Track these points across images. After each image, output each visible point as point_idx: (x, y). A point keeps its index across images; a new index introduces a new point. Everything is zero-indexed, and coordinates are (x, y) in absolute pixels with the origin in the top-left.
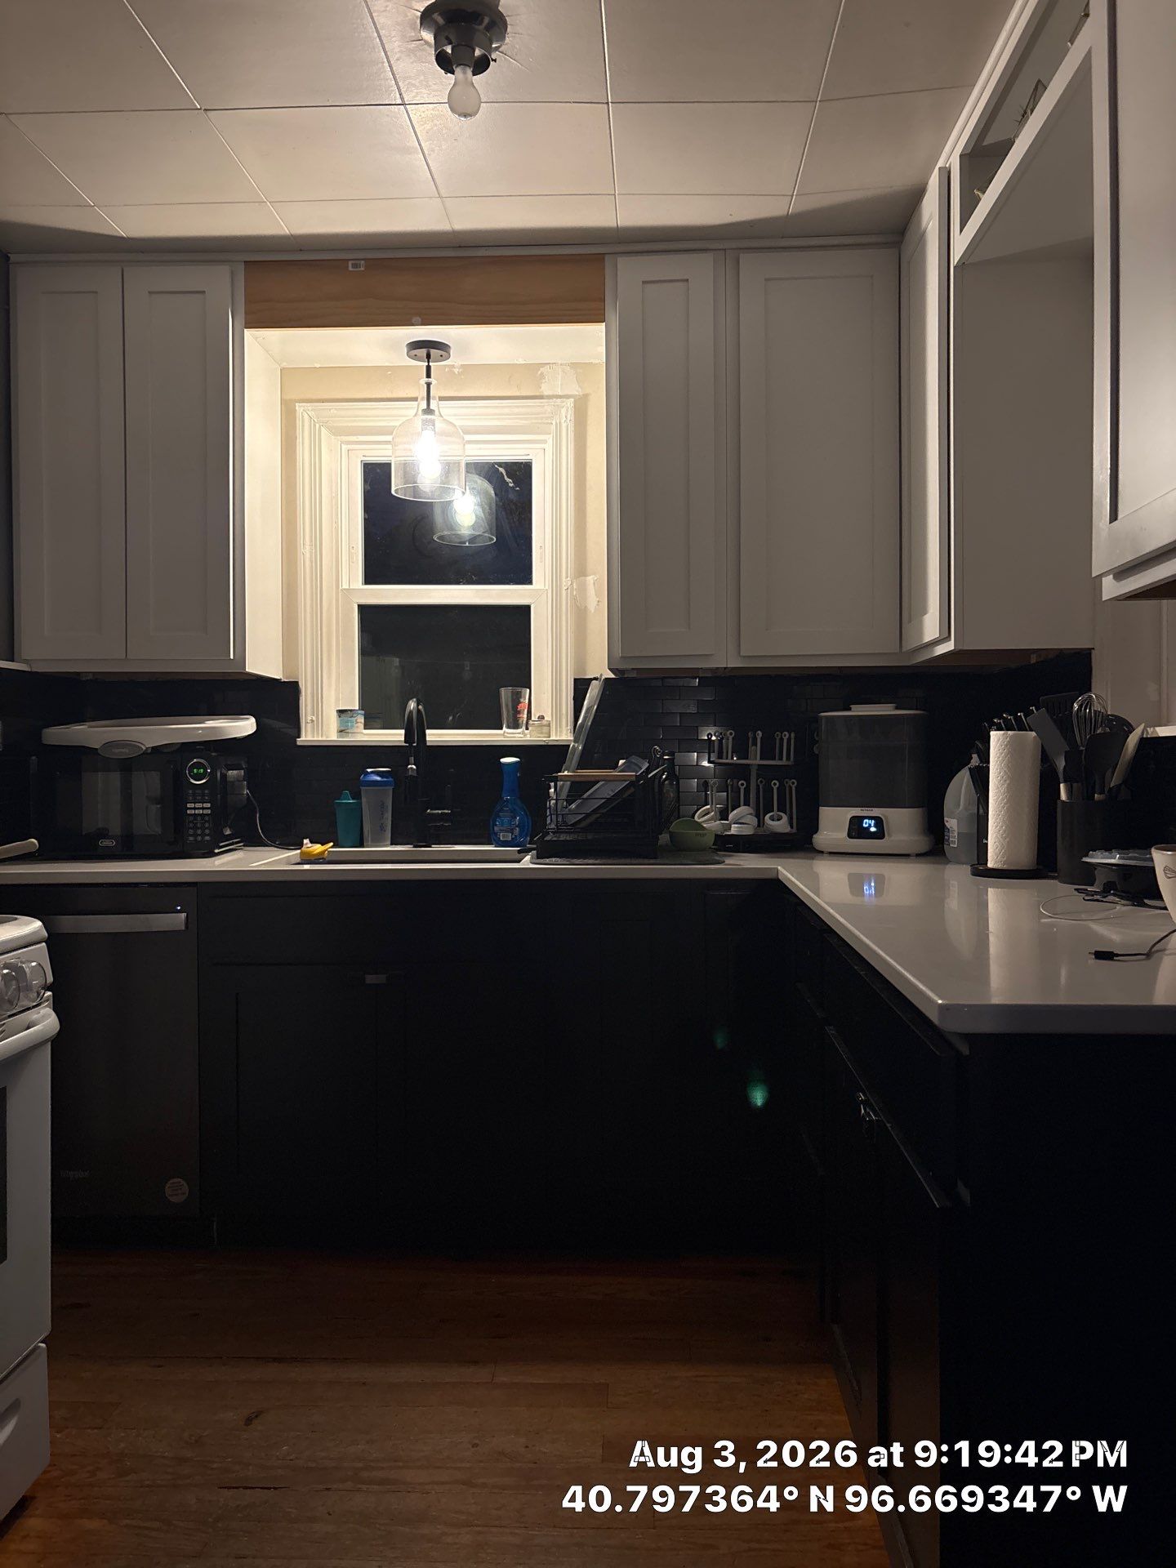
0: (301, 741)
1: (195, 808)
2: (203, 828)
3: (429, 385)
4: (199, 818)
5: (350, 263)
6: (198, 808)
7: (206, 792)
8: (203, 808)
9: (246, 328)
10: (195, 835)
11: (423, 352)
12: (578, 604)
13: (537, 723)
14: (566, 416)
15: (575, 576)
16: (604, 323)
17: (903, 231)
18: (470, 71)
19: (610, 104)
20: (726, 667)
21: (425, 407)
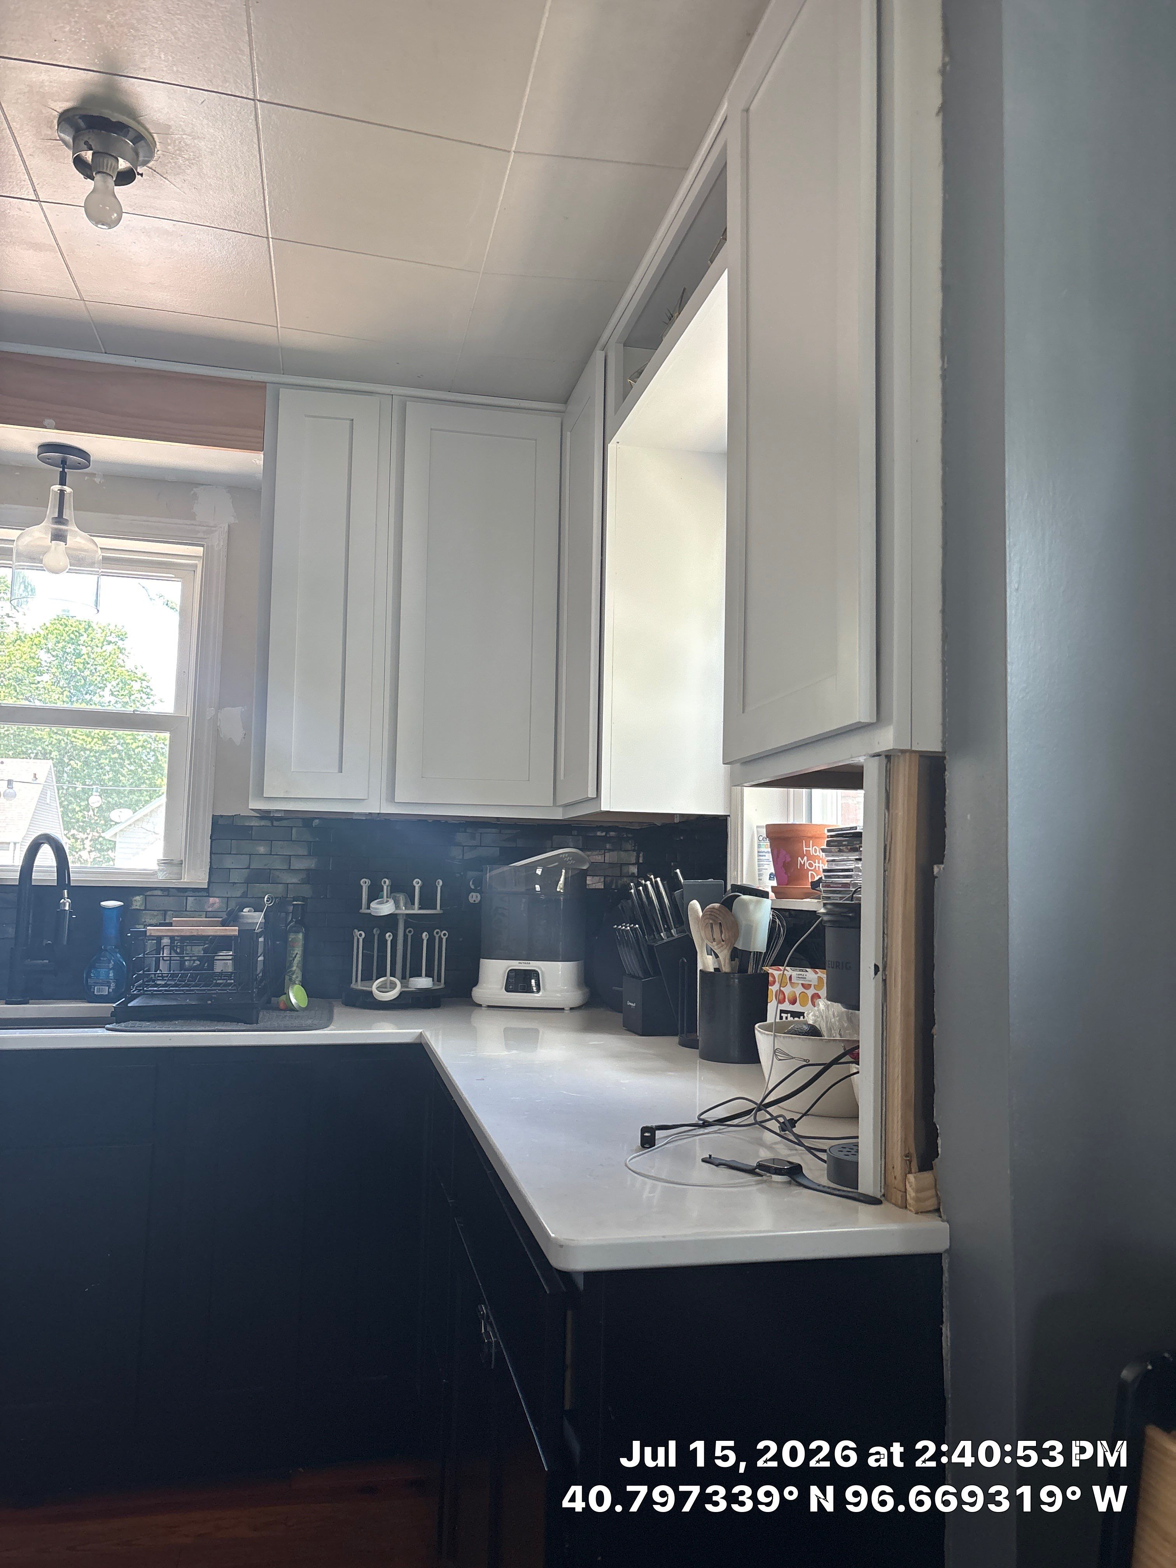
3: (62, 492)
11: (57, 456)
12: (222, 736)
13: (167, 863)
14: (218, 541)
15: (220, 707)
16: (263, 452)
17: (566, 402)
18: (111, 181)
19: (271, 240)
20: (379, 812)
21: (56, 515)
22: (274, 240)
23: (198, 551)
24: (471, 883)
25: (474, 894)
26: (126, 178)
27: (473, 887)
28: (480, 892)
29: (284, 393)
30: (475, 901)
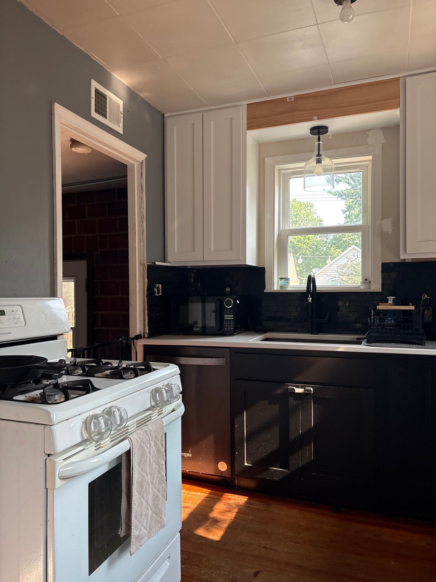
0: (265, 291)
1: (227, 317)
2: (230, 325)
3: (319, 144)
4: (229, 321)
5: (288, 98)
6: (229, 317)
7: (231, 311)
8: (230, 317)
9: (247, 130)
10: (227, 327)
11: (316, 131)
12: (383, 231)
13: (364, 282)
14: (378, 152)
15: (382, 219)
16: (399, 108)
21: (317, 154)
22: (413, 5)
23: (370, 157)
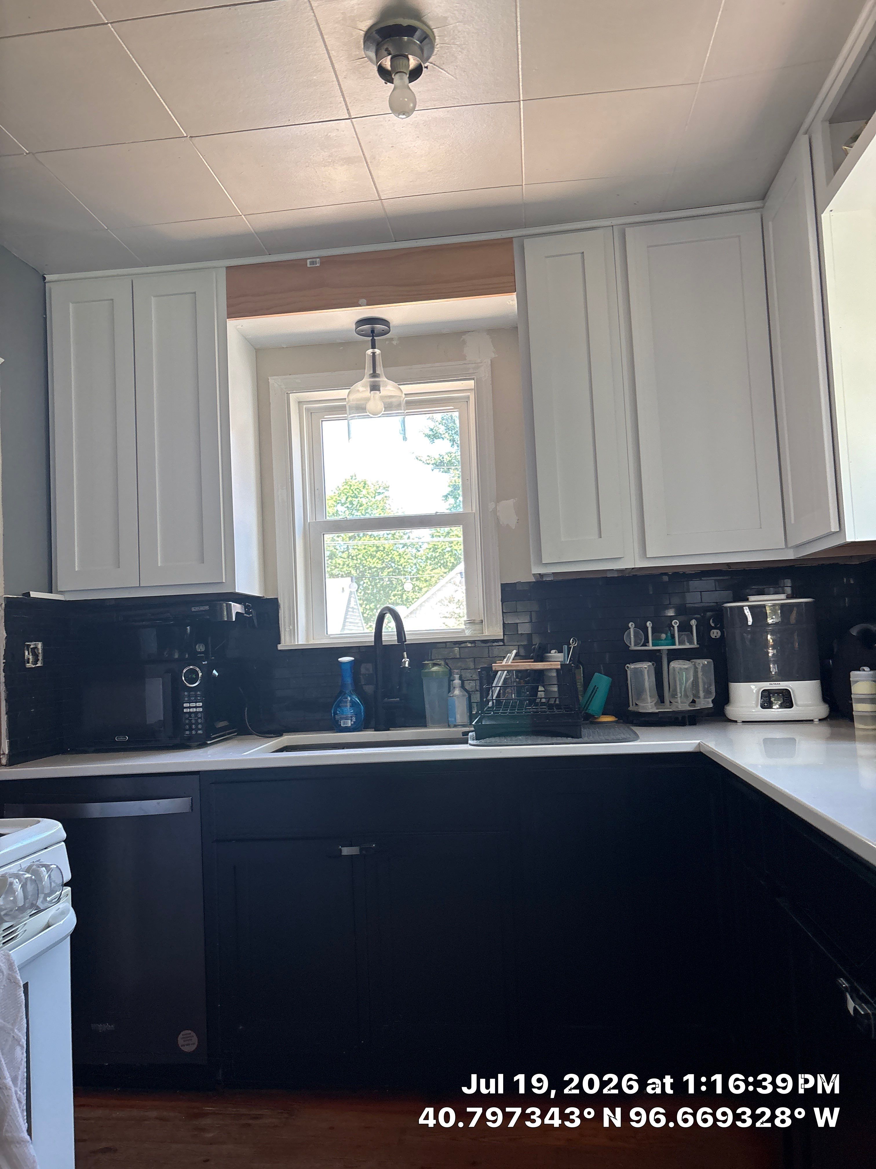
0: (280, 647)
1: (190, 707)
2: (197, 724)
3: (374, 353)
4: (193, 715)
5: (308, 261)
6: (193, 707)
7: (199, 693)
8: (196, 707)
9: (228, 318)
10: (190, 730)
11: (368, 327)
12: (501, 523)
13: (471, 622)
14: (485, 373)
15: (498, 500)
16: (515, 293)
17: (763, 197)
18: (406, 77)
19: (522, 102)
20: (634, 567)
21: (372, 372)
22: (525, 102)
23: (471, 384)
24: (711, 621)
25: (715, 631)
26: (416, 73)
27: (713, 625)
28: (721, 629)
29: (527, 242)
30: (716, 637)
